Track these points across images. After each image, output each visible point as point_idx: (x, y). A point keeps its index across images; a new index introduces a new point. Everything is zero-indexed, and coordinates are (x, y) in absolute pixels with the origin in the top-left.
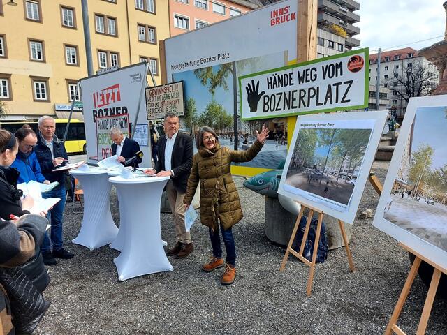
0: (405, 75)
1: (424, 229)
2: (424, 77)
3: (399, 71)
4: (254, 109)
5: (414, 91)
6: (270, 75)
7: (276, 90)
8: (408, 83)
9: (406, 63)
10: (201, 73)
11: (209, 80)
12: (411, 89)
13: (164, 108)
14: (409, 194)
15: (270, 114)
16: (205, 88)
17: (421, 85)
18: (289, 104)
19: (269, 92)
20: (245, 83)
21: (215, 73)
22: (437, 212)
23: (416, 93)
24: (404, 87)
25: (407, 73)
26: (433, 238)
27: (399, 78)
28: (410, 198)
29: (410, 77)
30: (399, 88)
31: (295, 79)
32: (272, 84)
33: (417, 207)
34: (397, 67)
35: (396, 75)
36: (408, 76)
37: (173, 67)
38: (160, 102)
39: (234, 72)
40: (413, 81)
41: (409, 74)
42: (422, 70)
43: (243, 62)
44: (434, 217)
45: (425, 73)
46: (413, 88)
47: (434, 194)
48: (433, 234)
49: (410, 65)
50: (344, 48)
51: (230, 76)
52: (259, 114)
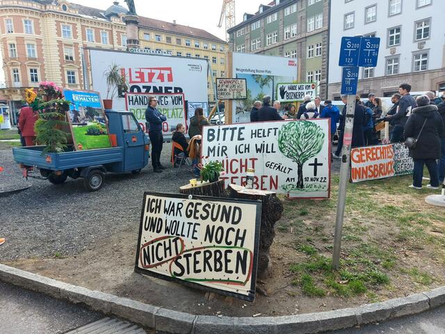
4: (283, 98)
6: (289, 85)
7: (291, 91)
10: (255, 77)
11: (260, 81)
13: (231, 93)
15: (289, 100)
16: (258, 85)
18: (295, 97)
19: (289, 91)
20: (280, 86)
21: (264, 79)
31: (297, 88)
32: (290, 88)
37: (237, 70)
38: (228, 89)
39: (273, 80)
43: (277, 77)
51: (271, 82)
52: (285, 100)
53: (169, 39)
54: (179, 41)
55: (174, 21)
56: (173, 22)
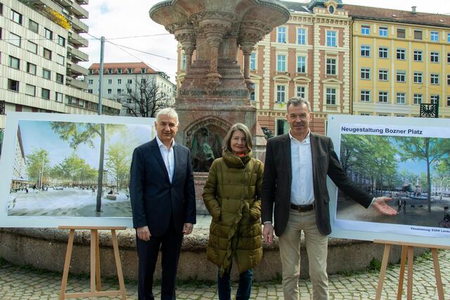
0: (139, 91)
1: (59, 209)
2: (158, 96)
3: (132, 86)
5: (148, 111)
8: (142, 101)
9: (139, 78)
12: (145, 108)
14: (34, 187)
17: (155, 105)
22: (67, 194)
23: (150, 113)
24: (137, 105)
25: (141, 90)
26: (70, 212)
27: (133, 94)
28: (36, 190)
29: (143, 94)
30: (132, 105)
33: (48, 195)
34: (131, 82)
35: (130, 91)
36: (141, 93)
40: (147, 99)
41: (143, 91)
42: (155, 87)
44: (66, 198)
45: (159, 92)
46: (147, 107)
47: (60, 182)
48: (69, 210)
49: (144, 81)
50: (67, 45)
53: (401, 33)
54: (418, 34)
55: (414, 8)
56: (411, 10)
